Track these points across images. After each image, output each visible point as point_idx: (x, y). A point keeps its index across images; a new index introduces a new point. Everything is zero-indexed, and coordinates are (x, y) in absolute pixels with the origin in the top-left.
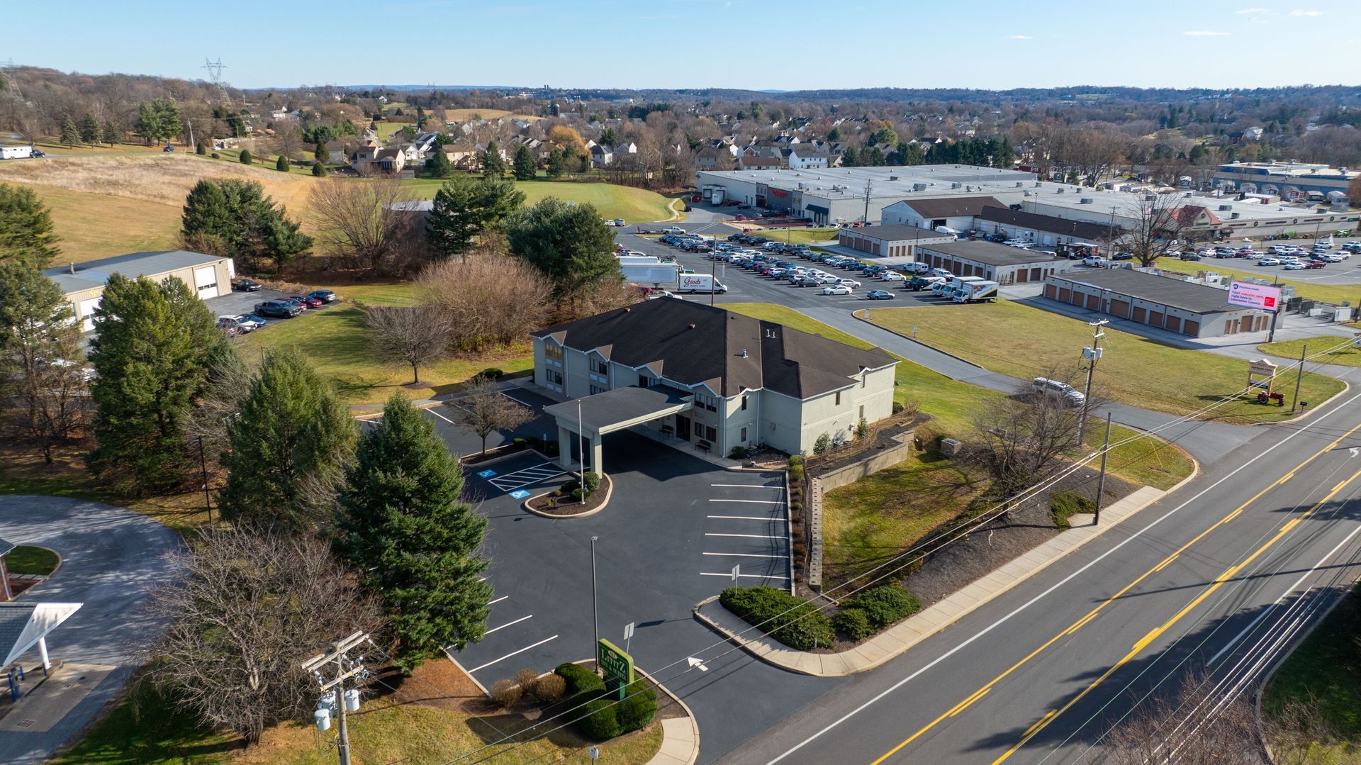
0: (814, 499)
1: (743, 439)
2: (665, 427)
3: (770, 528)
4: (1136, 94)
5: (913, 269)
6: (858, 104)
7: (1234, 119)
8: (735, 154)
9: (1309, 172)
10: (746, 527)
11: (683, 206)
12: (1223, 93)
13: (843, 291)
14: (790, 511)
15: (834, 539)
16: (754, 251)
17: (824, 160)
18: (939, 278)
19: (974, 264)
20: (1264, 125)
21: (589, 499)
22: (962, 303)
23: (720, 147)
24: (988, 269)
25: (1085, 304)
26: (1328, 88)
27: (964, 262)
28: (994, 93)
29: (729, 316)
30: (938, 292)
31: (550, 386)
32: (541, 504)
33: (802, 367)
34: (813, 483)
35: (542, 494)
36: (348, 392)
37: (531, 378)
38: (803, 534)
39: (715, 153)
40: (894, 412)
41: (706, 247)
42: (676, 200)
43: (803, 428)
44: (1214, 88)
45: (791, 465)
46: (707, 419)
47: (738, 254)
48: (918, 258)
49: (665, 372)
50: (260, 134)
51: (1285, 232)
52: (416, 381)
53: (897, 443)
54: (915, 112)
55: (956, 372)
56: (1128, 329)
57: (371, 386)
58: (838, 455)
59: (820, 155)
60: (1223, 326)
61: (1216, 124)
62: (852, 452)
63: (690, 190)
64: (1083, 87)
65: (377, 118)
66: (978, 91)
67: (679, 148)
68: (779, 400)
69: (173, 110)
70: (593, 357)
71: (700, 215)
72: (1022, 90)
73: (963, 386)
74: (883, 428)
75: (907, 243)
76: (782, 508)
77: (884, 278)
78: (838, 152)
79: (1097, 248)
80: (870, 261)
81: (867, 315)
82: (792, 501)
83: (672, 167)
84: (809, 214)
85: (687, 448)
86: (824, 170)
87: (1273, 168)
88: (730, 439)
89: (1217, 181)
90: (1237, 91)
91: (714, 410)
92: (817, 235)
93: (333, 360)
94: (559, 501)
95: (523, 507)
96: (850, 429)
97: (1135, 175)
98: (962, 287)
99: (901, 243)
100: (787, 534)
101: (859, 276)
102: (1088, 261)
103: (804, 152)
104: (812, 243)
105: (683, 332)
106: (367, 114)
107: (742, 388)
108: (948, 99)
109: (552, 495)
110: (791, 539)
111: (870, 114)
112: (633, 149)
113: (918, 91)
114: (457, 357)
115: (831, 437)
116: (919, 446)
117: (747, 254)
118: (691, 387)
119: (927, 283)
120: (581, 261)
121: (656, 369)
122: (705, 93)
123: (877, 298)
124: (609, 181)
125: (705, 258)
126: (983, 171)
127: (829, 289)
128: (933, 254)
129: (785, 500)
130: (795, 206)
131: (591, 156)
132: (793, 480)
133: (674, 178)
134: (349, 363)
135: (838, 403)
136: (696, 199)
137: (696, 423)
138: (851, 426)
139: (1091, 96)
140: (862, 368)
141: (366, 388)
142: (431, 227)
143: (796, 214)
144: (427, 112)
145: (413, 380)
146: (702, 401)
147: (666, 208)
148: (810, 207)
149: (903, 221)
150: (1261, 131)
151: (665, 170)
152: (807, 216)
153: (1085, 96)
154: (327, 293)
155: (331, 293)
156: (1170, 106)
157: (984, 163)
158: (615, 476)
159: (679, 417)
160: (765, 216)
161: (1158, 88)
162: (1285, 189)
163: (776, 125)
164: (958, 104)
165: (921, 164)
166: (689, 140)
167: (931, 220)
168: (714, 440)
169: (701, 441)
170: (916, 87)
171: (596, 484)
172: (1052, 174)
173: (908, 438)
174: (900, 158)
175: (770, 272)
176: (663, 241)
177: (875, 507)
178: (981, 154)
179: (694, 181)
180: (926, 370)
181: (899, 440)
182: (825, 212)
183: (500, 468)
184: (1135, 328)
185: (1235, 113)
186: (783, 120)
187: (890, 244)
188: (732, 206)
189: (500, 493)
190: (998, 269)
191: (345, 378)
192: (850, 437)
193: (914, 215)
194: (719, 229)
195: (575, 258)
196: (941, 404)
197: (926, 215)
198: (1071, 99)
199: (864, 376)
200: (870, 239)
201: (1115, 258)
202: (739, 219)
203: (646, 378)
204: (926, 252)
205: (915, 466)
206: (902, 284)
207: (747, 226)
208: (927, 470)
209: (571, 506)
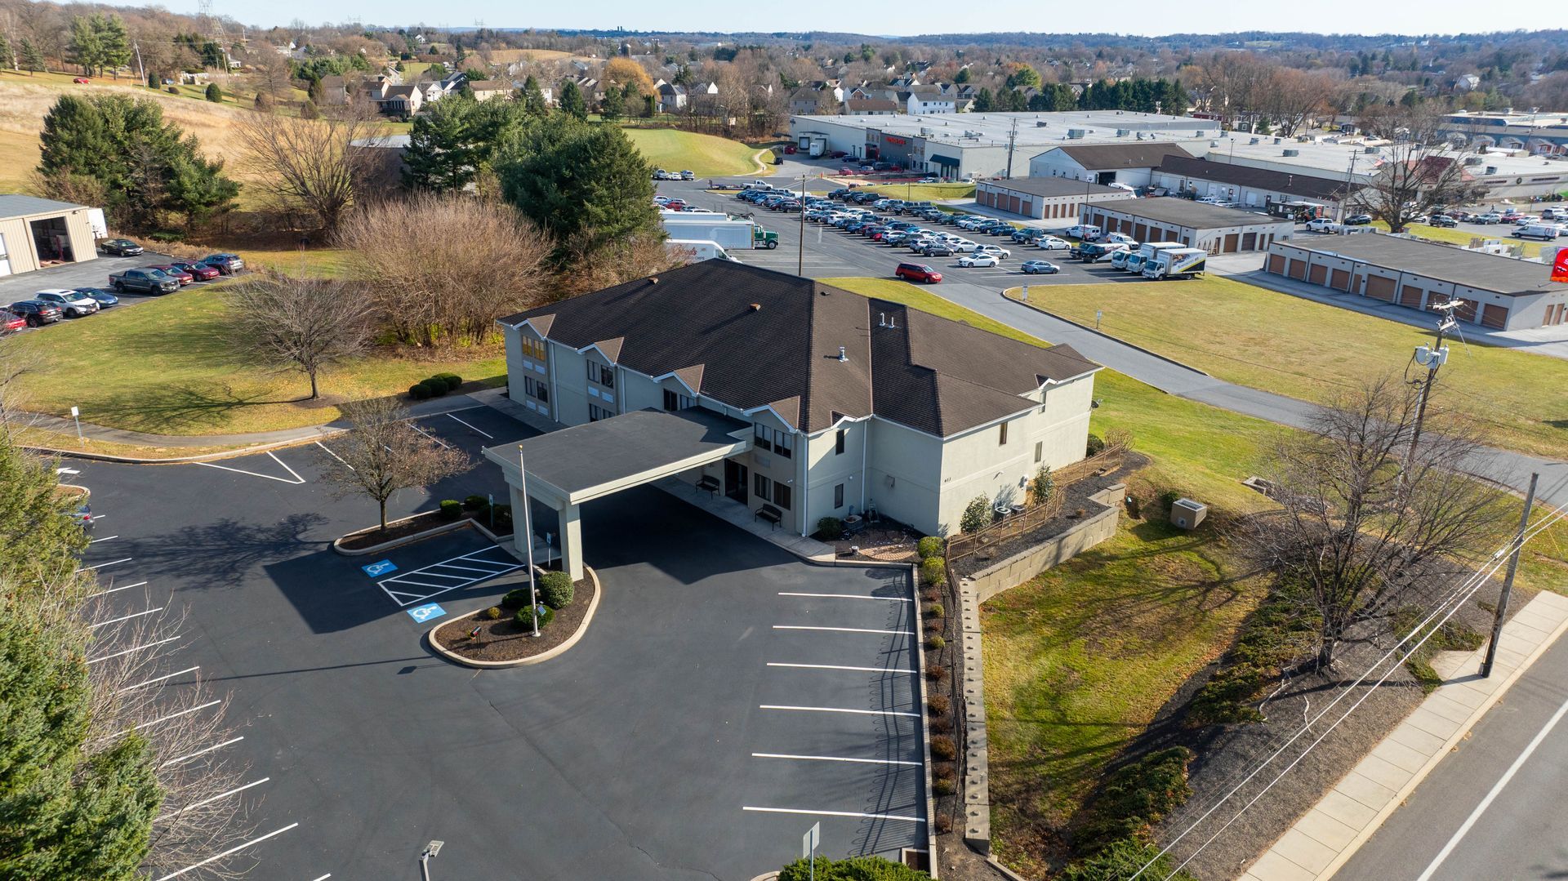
0: (965, 623)
1: (839, 503)
2: (706, 478)
3: (883, 691)
4: (1316, 41)
5: (1079, 234)
6: (988, 50)
7: (1441, 67)
8: (841, 99)
9: (1558, 122)
10: (839, 691)
11: (773, 159)
12: (1419, 40)
13: (987, 262)
14: (921, 652)
15: (1002, 704)
16: (863, 210)
17: (952, 105)
18: (1121, 244)
19: (1164, 227)
20: (1481, 73)
21: (550, 626)
22: (1156, 279)
23: (822, 89)
24: (1184, 234)
25: (1328, 283)
26: (1545, 33)
27: (1150, 224)
28: (1148, 39)
29: (818, 290)
30: (1120, 263)
31: (531, 404)
32: (460, 635)
33: (941, 378)
34: (962, 589)
35: (467, 611)
36: (197, 412)
37: (503, 390)
38: (949, 709)
39: (816, 95)
40: (1090, 452)
41: (797, 204)
42: (765, 150)
43: (943, 487)
44: (1408, 34)
45: (923, 554)
46: (774, 468)
47: (840, 214)
48: (1086, 220)
49: (706, 385)
50: (248, 71)
51: (1556, 193)
52: (315, 394)
53: (1100, 508)
54: (1057, 58)
55: (1173, 382)
56: (1398, 318)
57: (241, 403)
58: (1004, 532)
59: (947, 100)
60: (1543, 312)
61: (1419, 72)
62: (1027, 526)
63: (782, 139)
64: (1253, 33)
65: (405, 57)
66: (1129, 37)
67: (770, 89)
68: (901, 437)
69: (118, 30)
70: (592, 359)
71: (792, 169)
72: (1181, 36)
73: (1184, 404)
74: (1073, 479)
75: (1068, 200)
76: (906, 645)
77: (1041, 245)
78: (968, 97)
79: (1322, 209)
80: (1020, 224)
81: (1022, 296)
82: (926, 630)
83: (762, 112)
84: (934, 167)
85: (741, 517)
86: (952, 116)
87: (1511, 118)
88: (813, 505)
89: (1443, 133)
90: (1436, 37)
91: (787, 453)
92: (945, 191)
93: (198, 359)
94: (494, 630)
95: (425, 643)
96: (1021, 485)
97: (1335, 127)
98: (1155, 257)
99: (1060, 201)
100: (917, 706)
101: (1005, 244)
102: (1314, 225)
103: (926, 96)
104: (940, 201)
105: (737, 318)
106: (394, 52)
107: (837, 417)
108: (1094, 45)
109: (484, 616)
110: (926, 720)
111: (1003, 58)
112: (713, 89)
113: (1058, 36)
114: (396, 356)
115: (991, 502)
116: (1133, 509)
117: (856, 213)
118: (747, 413)
119: (1104, 252)
120: (599, 210)
121: (690, 379)
122: (808, 36)
123: (1036, 272)
124: (679, 127)
125: (795, 219)
126: (1151, 118)
127: (966, 259)
128: (1107, 214)
129: (914, 628)
130: (916, 157)
131: (658, 98)
132: (927, 584)
133: (763, 123)
134: (218, 365)
135: (1003, 441)
136: (790, 150)
137: (757, 476)
138: (1023, 480)
139: (1262, 43)
140: (1042, 379)
141: (229, 405)
142: (408, 169)
143: (918, 168)
144: (467, 52)
145: (311, 393)
146: (767, 438)
147: (751, 160)
148: (935, 158)
149: (1059, 173)
150: (1477, 80)
151: (750, 115)
152: (931, 170)
153: (1255, 43)
154: (229, 259)
155: (236, 258)
156: (1360, 53)
157: (1151, 109)
158: (607, 572)
159: (729, 463)
160: (878, 170)
161: (1341, 34)
162: (1530, 141)
163: (891, 69)
164: (1107, 50)
165: (1071, 110)
166: (783, 81)
167: (1096, 172)
168: (787, 506)
169: (766, 507)
170: (1056, 32)
171: (565, 595)
172: (1236, 124)
173: (1113, 497)
174: (1046, 102)
175: (884, 236)
176: (742, 198)
177: (1069, 632)
178: (1147, 99)
179: (786, 128)
180: (1123, 378)
181: (1102, 502)
182: (956, 163)
183: (404, 558)
184: (1408, 317)
185: (1441, 60)
186: (900, 63)
187: (1046, 201)
188: (833, 156)
189: (391, 608)
190: (1200, 233)
191: (201, 390)
192: (1021, 498)
193: (1073, 166)
194: (818, 185)
195: (588, 205)
196: (1156, 434)
197: (1090, 166)
198: (1239, 47)
199: (1045, 393)
200: (1018, 195)
201: (1347, 222)
202: (844, 173)
203: (674, 396)
204: (1096, 211)
205: (1132, 548)
206: (1067, 254)
207: (853, 182)
208: (1152, 554)
209: (513, 641)
